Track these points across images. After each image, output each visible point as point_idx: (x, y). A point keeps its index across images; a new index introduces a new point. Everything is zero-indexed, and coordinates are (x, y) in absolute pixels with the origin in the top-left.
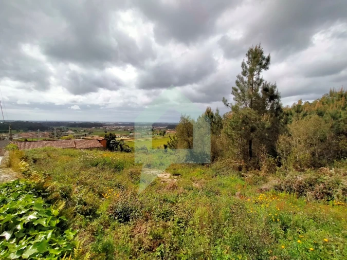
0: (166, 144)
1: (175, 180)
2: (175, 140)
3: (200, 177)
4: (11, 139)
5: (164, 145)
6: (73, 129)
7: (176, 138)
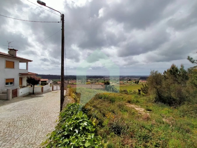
0: (140, 89)
1: (148, 114)
2: (147, 87)
3: (168, 114)
4: (68, 83)
5: (138, 90)
6: (90, 79)
7: (147, 85)
